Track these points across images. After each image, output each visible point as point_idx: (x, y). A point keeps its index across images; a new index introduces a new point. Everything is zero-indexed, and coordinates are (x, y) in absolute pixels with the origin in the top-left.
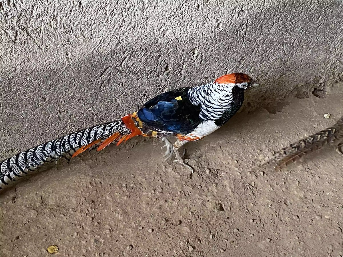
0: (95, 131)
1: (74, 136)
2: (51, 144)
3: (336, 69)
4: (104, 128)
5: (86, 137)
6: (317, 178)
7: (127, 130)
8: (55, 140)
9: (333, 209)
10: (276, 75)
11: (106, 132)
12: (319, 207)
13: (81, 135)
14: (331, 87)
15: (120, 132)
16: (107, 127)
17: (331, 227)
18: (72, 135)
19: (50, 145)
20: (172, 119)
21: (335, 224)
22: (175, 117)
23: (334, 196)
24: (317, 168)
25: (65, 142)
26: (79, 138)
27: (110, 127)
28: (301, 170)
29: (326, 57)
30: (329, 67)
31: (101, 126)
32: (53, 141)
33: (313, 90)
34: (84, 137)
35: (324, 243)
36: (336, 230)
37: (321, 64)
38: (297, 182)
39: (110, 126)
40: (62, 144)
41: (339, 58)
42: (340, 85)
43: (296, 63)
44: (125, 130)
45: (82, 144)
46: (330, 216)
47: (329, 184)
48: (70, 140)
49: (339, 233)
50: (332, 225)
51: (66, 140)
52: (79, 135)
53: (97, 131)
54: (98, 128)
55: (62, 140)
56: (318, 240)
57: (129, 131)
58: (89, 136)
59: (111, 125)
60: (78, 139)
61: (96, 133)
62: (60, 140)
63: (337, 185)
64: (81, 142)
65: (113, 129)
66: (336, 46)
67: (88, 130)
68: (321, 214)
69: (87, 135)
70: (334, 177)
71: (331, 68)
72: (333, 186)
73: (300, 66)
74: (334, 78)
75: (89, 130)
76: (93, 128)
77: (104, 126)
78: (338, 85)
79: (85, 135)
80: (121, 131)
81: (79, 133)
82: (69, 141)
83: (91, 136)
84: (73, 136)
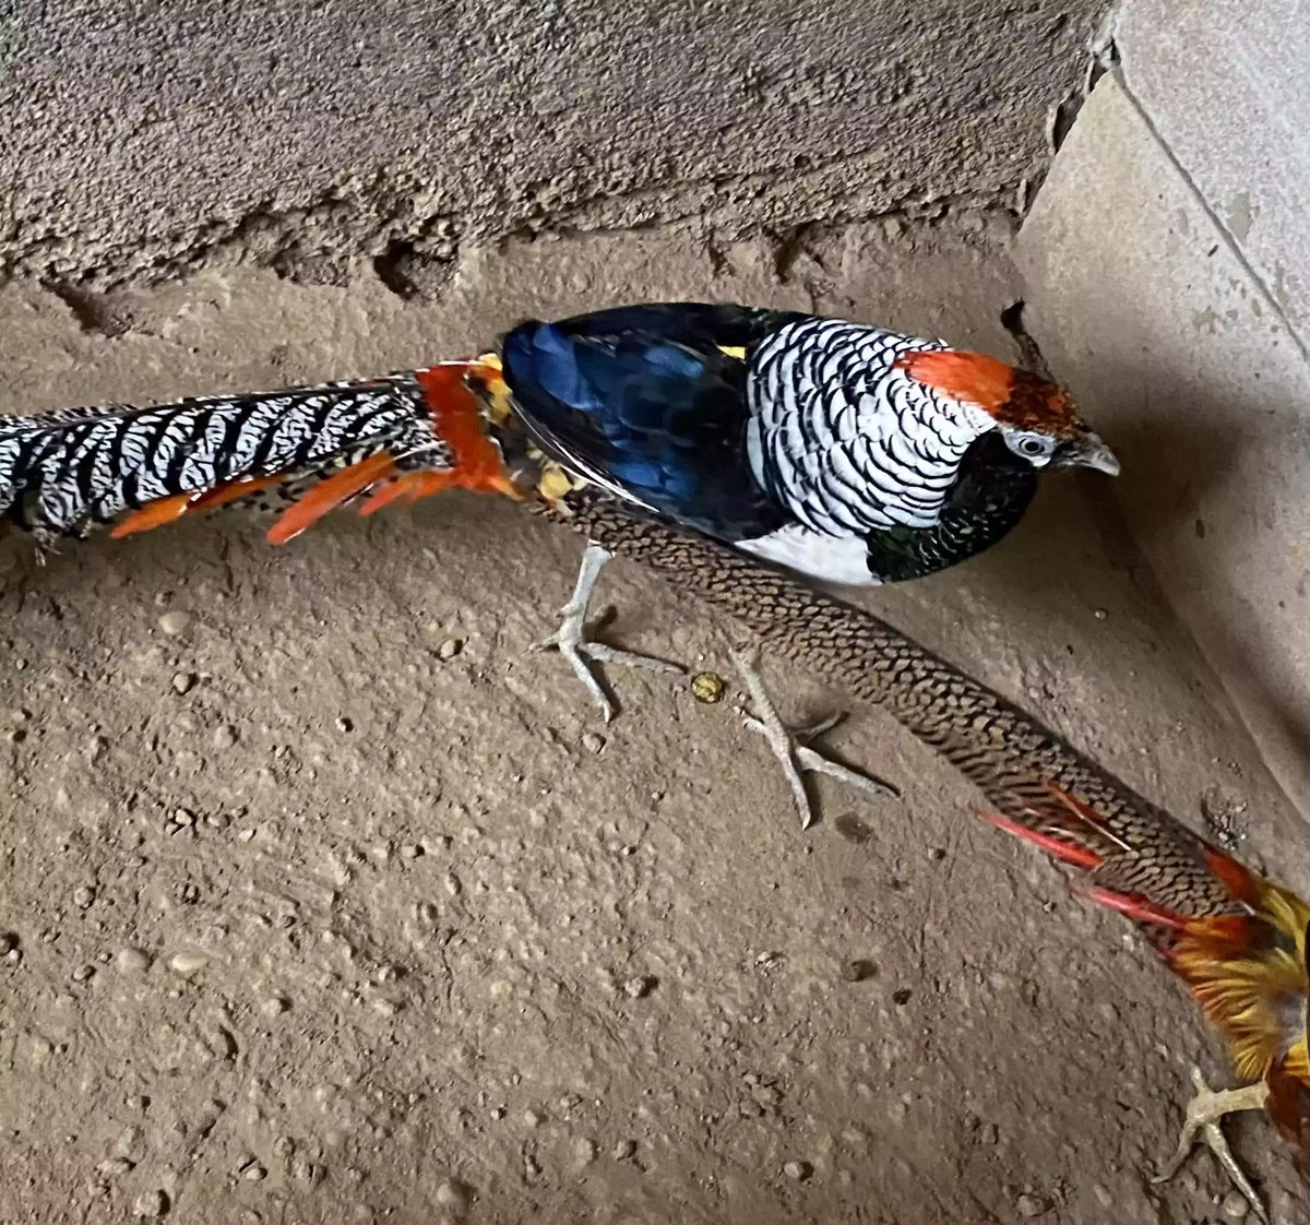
0: (270, 421)
1: (152, 430)
2: (17, 451)
3: (511, 157)
4: (321, 414)
5: (211, 447)
6: (220, 736)
7: (434, 444)
8: (43, 435)
9: (238, 923)
10: (113, 112)
11: (327, 442)
12: (164, 904)
13: (190, 430)
14: (493, 252)
15: (396, 452)
16: (335, 412)
17: (181, 1022)
18: (142, 420)
19: (9, 458)
20: (665, 432)
21: (210, 1011)
22: (681, 424)
23: (277, 854)
24: (243, 680)
25: (92, 453)
26: (172, 445)
27: (353, 418)
28: (145, 680)
29: (436, 73)
30: (464, 137)
31: (302, 401)
32: (27, 438)
33: (379, 248)
34: (200, 442)
35: (97, 1113)
36: (198, 1047)
37: (406, 108)
38: (94, 745)
39: (352, 411)
40: (74, 462)
41: (522, 97)
42: (547, 251)
43: (236, 67)
44: (425, 447)
45: (184, 483)
46: (199, 963)
47: (272, 783)
48: (127, 448)
49: (209, 1067)
50: (193, 1015)
51: (100, 442)
52: (181, 427)
53: (279, 427)
54: (288, 408)
55: (80, 438)
56: (75, 1089)
57: (447, 452)
58: (229, 445)
59: (358, 404)
60: (167, 447)
61: (270, 431)
62: (70, 438)
63: (317, 792)
64: (185, 473)
65: (367, 428)
66: (494, 20)
67: (229, 411)
68: (161, 942)
69: (221, 437)
70: (318, 747)
71: (474, 139)
72: (294, 797)
73: (273, 93)
74: (502, 201)
75: (238, 411)
76: (261, 406)
77: (319, 405)
78: (536, 247)
79: (208, 431)
80: (401, 446)
81: (180, 419)
82: (115, 452)
83: (241, 445)
84: (142, 430)
